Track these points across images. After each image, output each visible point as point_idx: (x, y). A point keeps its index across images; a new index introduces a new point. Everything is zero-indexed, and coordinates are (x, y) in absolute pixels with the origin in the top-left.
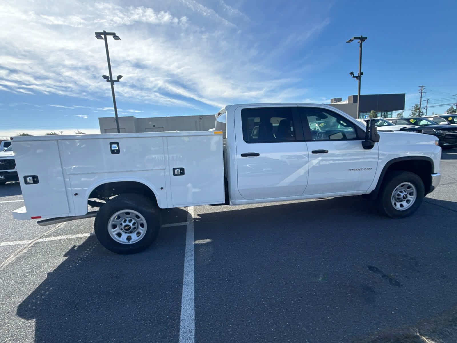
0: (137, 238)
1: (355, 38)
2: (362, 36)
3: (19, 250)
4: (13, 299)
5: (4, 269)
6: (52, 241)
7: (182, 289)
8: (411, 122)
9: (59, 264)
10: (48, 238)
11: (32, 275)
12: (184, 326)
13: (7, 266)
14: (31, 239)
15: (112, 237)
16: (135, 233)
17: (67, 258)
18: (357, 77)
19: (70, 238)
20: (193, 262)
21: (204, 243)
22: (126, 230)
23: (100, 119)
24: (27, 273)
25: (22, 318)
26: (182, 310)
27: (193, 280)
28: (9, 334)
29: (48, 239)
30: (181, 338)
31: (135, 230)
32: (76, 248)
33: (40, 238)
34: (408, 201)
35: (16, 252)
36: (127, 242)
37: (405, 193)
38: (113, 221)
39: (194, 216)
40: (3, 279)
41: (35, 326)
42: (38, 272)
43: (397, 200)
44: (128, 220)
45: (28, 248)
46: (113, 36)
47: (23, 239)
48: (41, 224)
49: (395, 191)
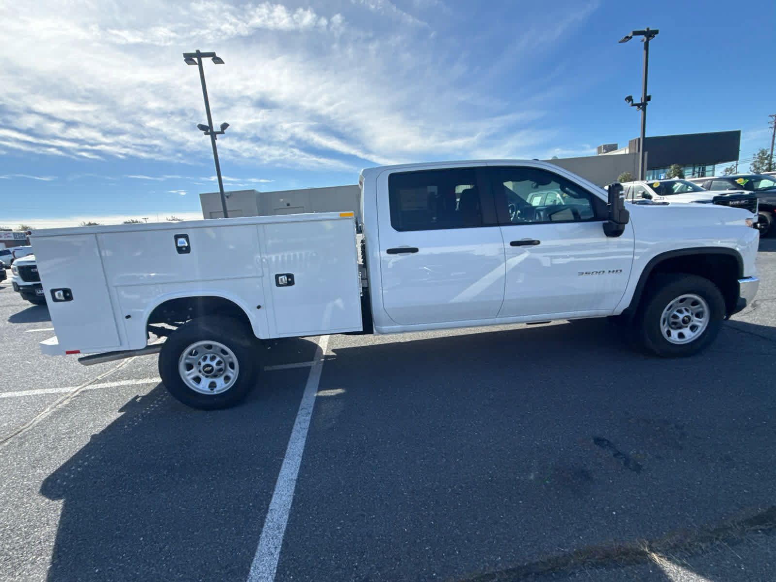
0: (224, 385)
1: (636, 33)
2: (648, 29)
3: (57, 402)
4: (38, 471)
5: (34, 427)
6: (106, 388)
7: (280, 466)
8: (739, 185)
9: (110, 423)
10: (101, 384)
11: (69, 437)
12: (272, 519)
13: (38, 423)
14: (77, 386)
15: (186, 382)
16: (222, 378)
17: (123, 413)
18: (638, 105)
19: (132, 385)
20: (307, 424)
21: (332, 394)
22: (206, 372)
23: (202, 196)
24: (63, 434)
25: (47, 498)
26: (274, 496)
27: (302, 451)
28: (25, 519)
29: (101, 386)
30: (263, 535)
31: (221, 373)
32: (138, 400)
33: (90, 384)
34: (693, 328)
35: (54, 404)
36: (209, 392)
37: (686, 314)
38: (186, 359)
39: (326, 352)
40: (31, 442)
41: (62, 509)
42: (78, 433)
43: (673, 326)
44: (209, 356)
45: (72, 398)
46: (212, 58)
47: (66, 386)
48: (83, 362)
49: (668, 310)
